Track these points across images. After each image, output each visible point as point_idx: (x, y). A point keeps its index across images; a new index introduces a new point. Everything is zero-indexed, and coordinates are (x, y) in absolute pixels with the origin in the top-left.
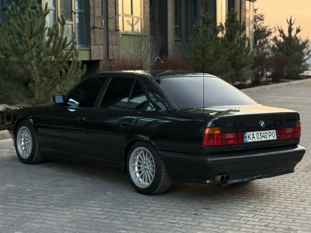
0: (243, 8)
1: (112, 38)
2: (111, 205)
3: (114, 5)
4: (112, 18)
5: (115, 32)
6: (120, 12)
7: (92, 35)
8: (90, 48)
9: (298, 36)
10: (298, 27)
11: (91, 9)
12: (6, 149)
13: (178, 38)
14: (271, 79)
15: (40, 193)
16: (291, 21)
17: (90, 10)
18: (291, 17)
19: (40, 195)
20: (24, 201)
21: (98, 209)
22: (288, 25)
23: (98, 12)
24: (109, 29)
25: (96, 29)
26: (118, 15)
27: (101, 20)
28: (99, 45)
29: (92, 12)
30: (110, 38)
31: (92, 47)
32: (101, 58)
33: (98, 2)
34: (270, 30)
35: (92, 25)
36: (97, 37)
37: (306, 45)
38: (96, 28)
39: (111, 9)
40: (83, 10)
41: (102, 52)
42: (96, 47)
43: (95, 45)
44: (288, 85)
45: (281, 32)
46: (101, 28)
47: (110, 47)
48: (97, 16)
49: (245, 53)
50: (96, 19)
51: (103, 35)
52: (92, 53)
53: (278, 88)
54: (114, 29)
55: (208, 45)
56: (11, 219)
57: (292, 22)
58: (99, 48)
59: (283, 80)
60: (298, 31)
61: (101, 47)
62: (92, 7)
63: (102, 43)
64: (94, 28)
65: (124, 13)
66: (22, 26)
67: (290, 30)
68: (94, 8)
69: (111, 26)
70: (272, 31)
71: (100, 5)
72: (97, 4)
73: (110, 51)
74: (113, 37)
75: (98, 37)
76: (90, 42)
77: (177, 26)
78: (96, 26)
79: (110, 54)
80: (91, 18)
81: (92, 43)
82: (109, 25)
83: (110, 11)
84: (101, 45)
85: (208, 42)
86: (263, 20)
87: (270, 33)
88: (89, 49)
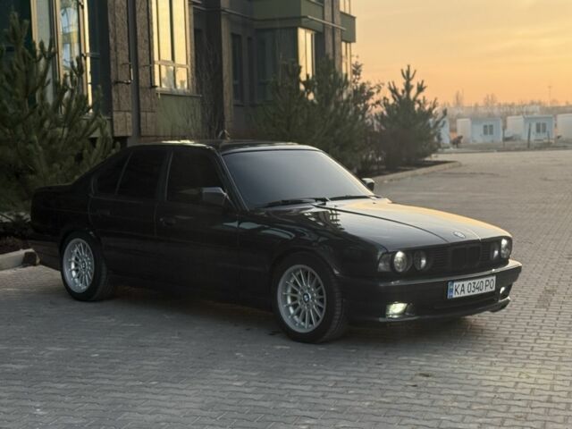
0: (337, 52)
1: (145, 100)
2: (256, 376)
3: (147, 45)
4: (144, 66)
5: (149, 90)
6: (156, 58)
7: (114, 95)
8: (112, 117)
9: (420, 97)
10: (420, 83)
11: (112, 52)
12: (11, 287)
13: (239, 102)
14: (383, 167)
15: (117, 361)
16: (408, 72)
17: (109, 53)
18: (409, 67)
19: (119, 363)
20: (96, 375)
21: (238, 384)
22: (405, 81)
23: (123, 56)
24: (140, 84)
25: (120, 85)
26: (154, 62)
27: (128, 69)
28: (125, 111)
29: (113, 56)
30: (142, 100)
31: (115, 115)
32: (130, 134)
33: (122, 40)
34: (371, 88)
35: (113, 78)
36: (122, 96)
37: (434, 112)
38: (120, 82)
39: (142, 52)
40: (98, 54)
41: (130, 124)
42: (121, 114)
43: (119, 111)
44: (413, 176)
45: (394, 91)
46: (128, 83)
47: (143, 114)
48: (121, 63)
49: (349, 124)
50: (119, 68)
51: (130, 94)
52: (115, 125)
53: (399, 179)
54: (149, 85)
55: (296, 111)
56: (93, 407)
57: (411, 76)
58: (125, 116)
59: (403, 168)
60: (420, 89)
61: (128, 114)
62: (113, 48)
63: (130, 109)
64: (117, 82)
65: (162, 58)
66: (12, 77)
67: (408, 88)
68: (116, 50)
69: (143, 81)
70: (375, 91)
71: (126, 45)
72: (120, 42)
73: (142, 121)
74: (147, 98)
75: (124, 97)
76: (111, 107)
77: (237, 82)
78: (120, 79)
79: (142, 126)
80: (112, 66)
81: (115, 108)
82: (140, 78)
83: (140, 56)
84: (128, 111)
85: (295, 107)
86: (359, 74)
87: (370, 94)
88: (109, 118)
